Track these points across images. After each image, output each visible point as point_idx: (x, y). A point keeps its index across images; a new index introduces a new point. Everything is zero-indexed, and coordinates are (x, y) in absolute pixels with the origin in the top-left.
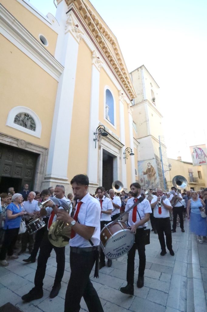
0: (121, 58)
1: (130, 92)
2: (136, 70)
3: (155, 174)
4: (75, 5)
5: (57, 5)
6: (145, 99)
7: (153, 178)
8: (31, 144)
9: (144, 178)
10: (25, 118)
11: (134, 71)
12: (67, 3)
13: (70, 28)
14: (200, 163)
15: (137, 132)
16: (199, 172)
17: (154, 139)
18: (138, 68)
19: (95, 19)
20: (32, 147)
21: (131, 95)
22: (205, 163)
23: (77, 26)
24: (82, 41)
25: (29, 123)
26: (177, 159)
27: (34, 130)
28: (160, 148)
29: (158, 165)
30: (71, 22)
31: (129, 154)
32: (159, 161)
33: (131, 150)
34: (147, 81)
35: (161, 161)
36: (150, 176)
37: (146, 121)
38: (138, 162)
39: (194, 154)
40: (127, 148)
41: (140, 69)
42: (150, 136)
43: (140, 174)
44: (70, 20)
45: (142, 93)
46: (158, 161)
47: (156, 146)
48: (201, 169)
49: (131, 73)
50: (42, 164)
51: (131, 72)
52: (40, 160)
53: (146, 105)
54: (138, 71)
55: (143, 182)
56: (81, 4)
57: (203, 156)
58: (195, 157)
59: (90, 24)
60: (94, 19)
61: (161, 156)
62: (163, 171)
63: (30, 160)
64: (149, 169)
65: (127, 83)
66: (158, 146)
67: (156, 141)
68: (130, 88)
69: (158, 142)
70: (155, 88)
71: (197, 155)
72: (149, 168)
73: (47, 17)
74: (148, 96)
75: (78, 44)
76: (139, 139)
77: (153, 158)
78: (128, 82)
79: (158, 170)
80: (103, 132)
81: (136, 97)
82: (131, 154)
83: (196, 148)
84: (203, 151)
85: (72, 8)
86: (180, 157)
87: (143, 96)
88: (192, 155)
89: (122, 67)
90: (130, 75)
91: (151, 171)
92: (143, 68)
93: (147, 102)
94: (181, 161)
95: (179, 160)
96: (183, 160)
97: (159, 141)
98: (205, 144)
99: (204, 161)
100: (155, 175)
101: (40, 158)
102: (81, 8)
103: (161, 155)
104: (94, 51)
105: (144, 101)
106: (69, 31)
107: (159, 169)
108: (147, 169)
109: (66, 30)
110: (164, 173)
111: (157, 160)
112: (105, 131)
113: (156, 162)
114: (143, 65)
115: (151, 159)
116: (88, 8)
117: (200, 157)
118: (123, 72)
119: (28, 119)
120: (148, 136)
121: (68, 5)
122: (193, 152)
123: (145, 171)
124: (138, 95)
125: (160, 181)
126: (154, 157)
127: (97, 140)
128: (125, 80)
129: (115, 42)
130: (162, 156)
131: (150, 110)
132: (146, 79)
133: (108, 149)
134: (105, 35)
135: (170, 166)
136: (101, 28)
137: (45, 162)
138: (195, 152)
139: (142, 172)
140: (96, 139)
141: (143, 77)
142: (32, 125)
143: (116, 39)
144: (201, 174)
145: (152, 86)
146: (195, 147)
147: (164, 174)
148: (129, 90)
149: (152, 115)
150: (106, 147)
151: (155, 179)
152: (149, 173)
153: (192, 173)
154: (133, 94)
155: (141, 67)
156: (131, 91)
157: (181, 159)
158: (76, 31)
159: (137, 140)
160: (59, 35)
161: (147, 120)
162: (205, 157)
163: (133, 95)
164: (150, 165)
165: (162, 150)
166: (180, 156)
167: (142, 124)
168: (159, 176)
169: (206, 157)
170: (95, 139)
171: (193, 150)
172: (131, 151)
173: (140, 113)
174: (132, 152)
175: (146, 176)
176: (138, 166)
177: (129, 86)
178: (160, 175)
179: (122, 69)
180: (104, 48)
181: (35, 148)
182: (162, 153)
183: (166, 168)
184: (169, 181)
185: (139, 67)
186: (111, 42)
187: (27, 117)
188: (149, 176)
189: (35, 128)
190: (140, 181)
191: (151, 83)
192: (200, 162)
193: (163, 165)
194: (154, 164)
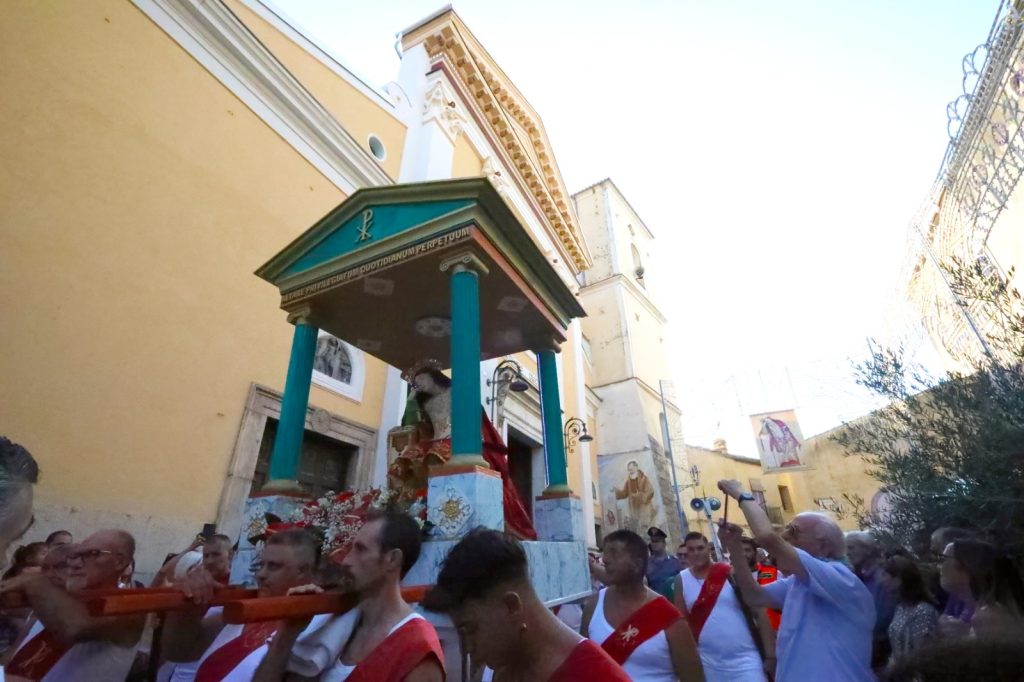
0: (552, 166)
1: (575, 254)
2: (587, 189)
3: (652, 495)
4: (449, 56)
5: (402, 54)
6: (616, 273)
7: (647, 510)
8: (338, 420)
9: (619, 511)
10: (329, 350)
11: (583, 191)
12: (428, 52)
13: (437, 111)
14: (783, 464)
15: (593, 365)
16: (782, 490)
17: (646, 389)
18: (594, 186)
19: (491, 81)
20: (342, 428)
21: (578, 261)
22: (797, 467)
23: (452, 105)
24: (462, 138)
25: (336, 364)
26: (712, 447)
27: (348, 381)
28: (663, 416)
29: (660, 467)
30: (440, 98)
31: (578, 437)
32: (661, 455)
33: (584, 425)
34: (620, 220)
35: (669, 454)
36: (637, 504)
37: (620, 336)
38: (598, 461)
39: (763, 437)
40: (572, 419)
41: (598, 189)
42: (634, 381)
43: (606, 497)
44: (438, 94)
45: (607, 255)
46: (659, 458)
47: (653, 410)
48: (787, 478)
49: (574, 197)
50: (361, 476)
51: (573, 194)
52: (356, 464)
53: (621, 290)
54: (594, 192)
55: (616, 521)
56: (462, 53)
57: (790, 443)
58: (767, 445)
59: (480, 95)
60: (489, 81)
61: (669, 443)
62: (676, 487)
63: (331, 464)
64: (632, 480)
65: (567, 230)
66: (657, 408)
67: (652, 395)
68: (575, 244)
69: (658, 399)
70: (640, 240)
71: (773, 441)
72: (634, 477)
73: (387, 92)
74: (625, 265)
75: (451, 147)
76: (601, 386)
77: (645, 449)
78: (570, 226)
79: (661, 484)
80: (513, 381)
81: (592, 266)
82: (581, 439)
83: (769, 420)
84: (787, 429)
85: (441, 63)
86: (723, 443)
87: (610, 262)
88: (757, 440)
89: (552, 188)
90: (572, 202)
91: (640, 485)
92: (608, 186)
93: (621, 282)
94: (727, 456)
95: (720, 452)
96: (732, 451)
97: (662, 395)
98: (792, 410)
99: (794, 459)
100: (653, 500)
101: (358, 457)
102: (461, 63)
103: (669, 440)
104: (488, 158)
105: (613, 276)
106: (434, 119)
107: (663, 482)
108: (627, 484)
109: (424, 114)
110: (680, 494)
111: (656, 452)
112: (519, 376)
113: (655, 459)
114: (609, 179)
115: (637, 451)
116: (478, 60)
117: (783, 448)
118: (557, 200)
119: (335, 353)
120: (628, 379)
121: (431, 56)
122: (761, 433)
123: (621, 487)
124: (595, 258)
125: (669, 521)
126: (648, 446)
127: (495, 402)
128: (563, 222)
129: (537, 127)
130: (672, 443)
131: (630, 305)
132: (617, 216)
133: (520, 423)
134: (512, 113)
135: (694, 471)
136: (504, 98)
137: (368, 468)
138: (765, 430)
139: (612, 491)
140: (493, 400)
141: (609, 212)
142: (343, 367)
143: (540, 120)
144: (789, 496)
145: (633, 234)
146: (764, 417)
147: (678, 497)
148: (571, 247)
149: (637, 318)
150: (515, 420)
151: (654, 513)
152: (634, 495)
153: (761, 493)
154: (583, 258)
155: (601, 184)
156: (579, 251)
157: (725, 449)
158: (449, 118)
159: (594, 390)
160: (408, 131)
161: (624, 332)
162: (795, 446)
163: (584, 262)
164: (635, 469)
165: (669, 422)
166: (724, 438)
167: (607, 343)
168: (665, 503)
169: (797, 448)
170: (491, 398)
171: (760, 426)
172: (582, 428)
173: (602, 312)
174: (585, 430)
175: (624, 503)
176: (600, 470)
177: (571, 237)
178: (667, 502)
179: (554, 194)
180: (511, 146)
181: (350, 431)
182: (672, 434)
183: (683, 478)
184: (693, 520)
185: (595, 183)
186: (527, 128)
187: (333, 348)
188: (634, 502)
189: (350, 374)
190: (606, 519)
191: (630, 226)
192: (782, 461)
193: (676, 469)
194: (646, 464)
